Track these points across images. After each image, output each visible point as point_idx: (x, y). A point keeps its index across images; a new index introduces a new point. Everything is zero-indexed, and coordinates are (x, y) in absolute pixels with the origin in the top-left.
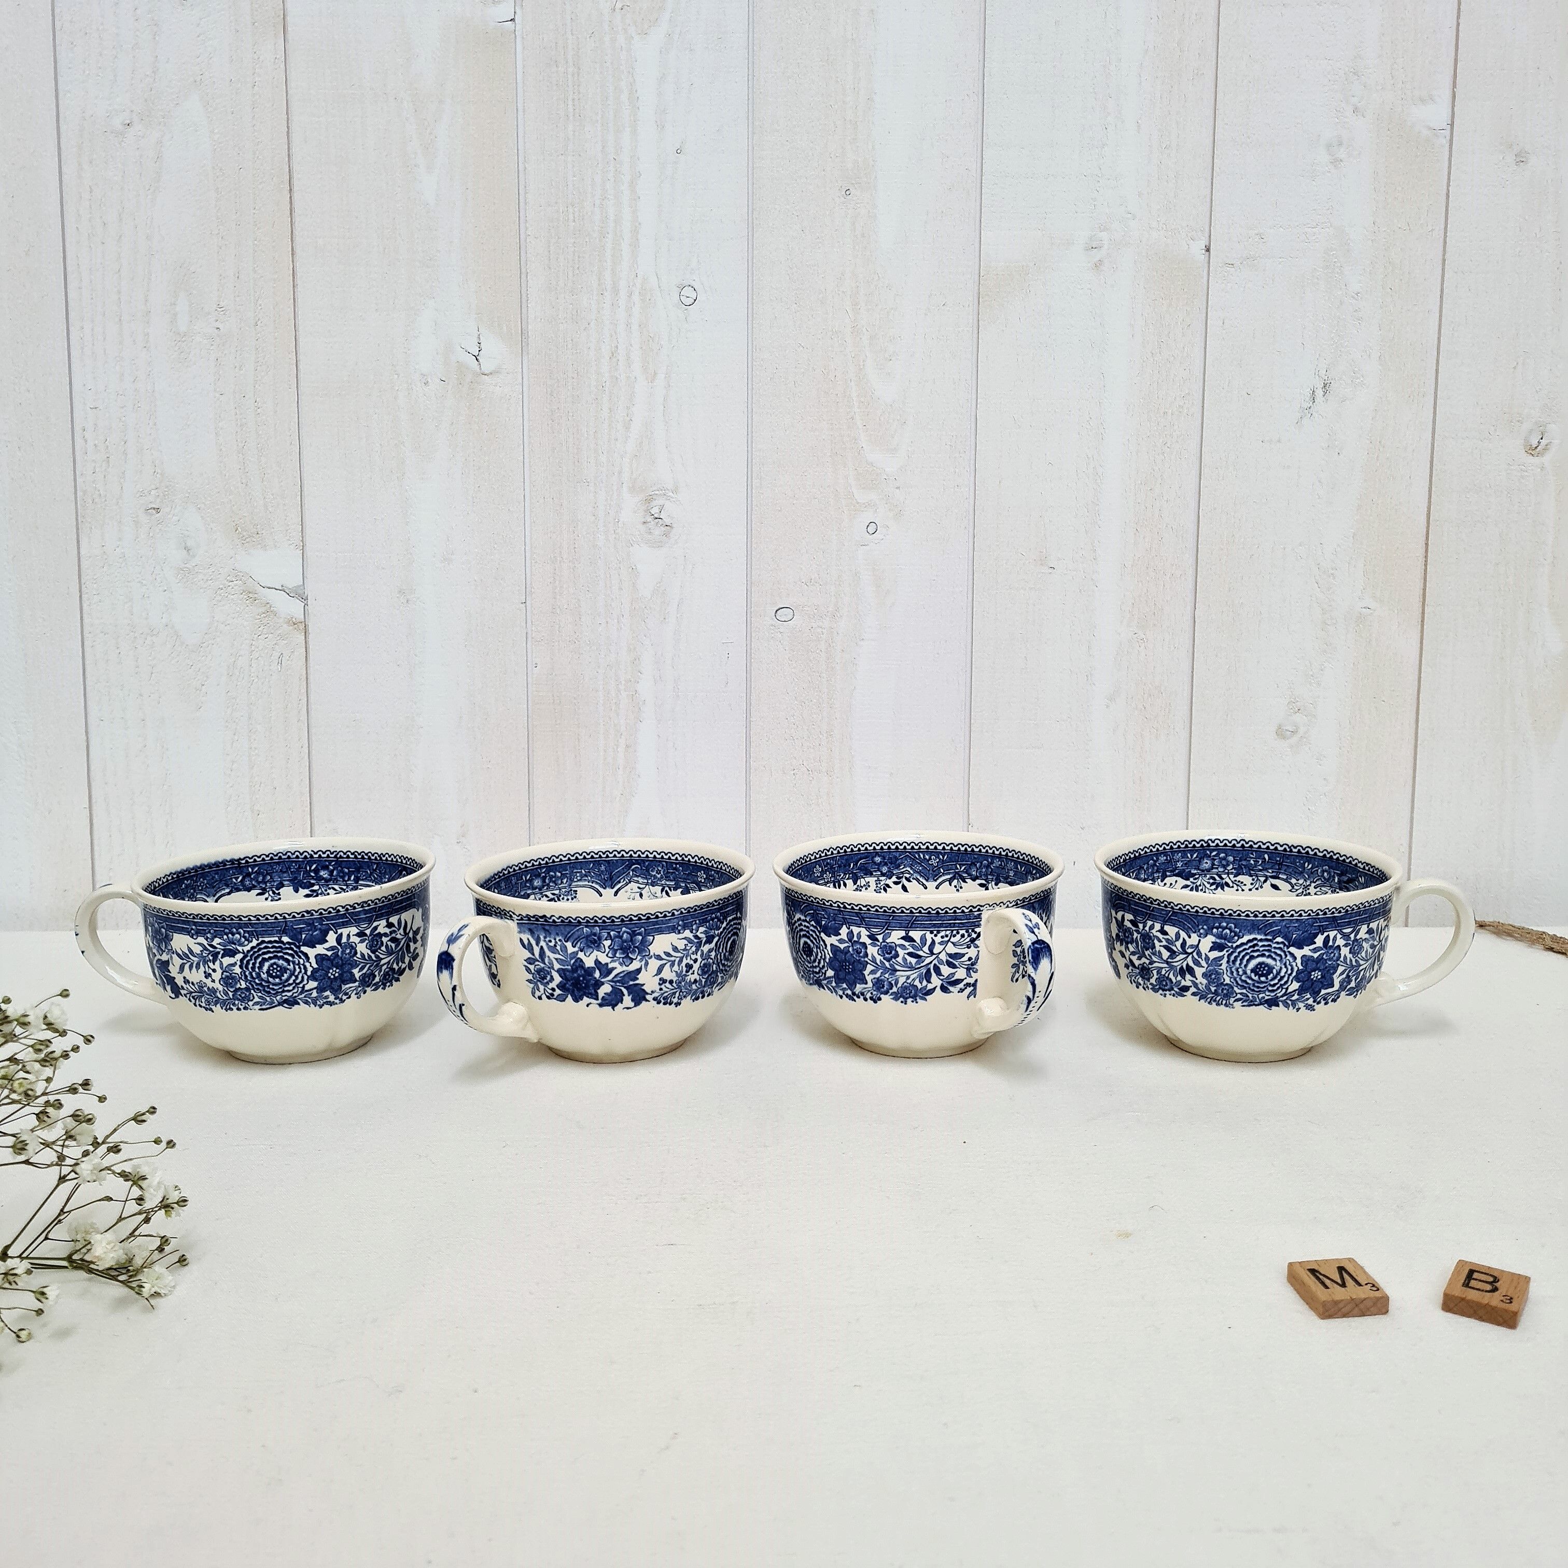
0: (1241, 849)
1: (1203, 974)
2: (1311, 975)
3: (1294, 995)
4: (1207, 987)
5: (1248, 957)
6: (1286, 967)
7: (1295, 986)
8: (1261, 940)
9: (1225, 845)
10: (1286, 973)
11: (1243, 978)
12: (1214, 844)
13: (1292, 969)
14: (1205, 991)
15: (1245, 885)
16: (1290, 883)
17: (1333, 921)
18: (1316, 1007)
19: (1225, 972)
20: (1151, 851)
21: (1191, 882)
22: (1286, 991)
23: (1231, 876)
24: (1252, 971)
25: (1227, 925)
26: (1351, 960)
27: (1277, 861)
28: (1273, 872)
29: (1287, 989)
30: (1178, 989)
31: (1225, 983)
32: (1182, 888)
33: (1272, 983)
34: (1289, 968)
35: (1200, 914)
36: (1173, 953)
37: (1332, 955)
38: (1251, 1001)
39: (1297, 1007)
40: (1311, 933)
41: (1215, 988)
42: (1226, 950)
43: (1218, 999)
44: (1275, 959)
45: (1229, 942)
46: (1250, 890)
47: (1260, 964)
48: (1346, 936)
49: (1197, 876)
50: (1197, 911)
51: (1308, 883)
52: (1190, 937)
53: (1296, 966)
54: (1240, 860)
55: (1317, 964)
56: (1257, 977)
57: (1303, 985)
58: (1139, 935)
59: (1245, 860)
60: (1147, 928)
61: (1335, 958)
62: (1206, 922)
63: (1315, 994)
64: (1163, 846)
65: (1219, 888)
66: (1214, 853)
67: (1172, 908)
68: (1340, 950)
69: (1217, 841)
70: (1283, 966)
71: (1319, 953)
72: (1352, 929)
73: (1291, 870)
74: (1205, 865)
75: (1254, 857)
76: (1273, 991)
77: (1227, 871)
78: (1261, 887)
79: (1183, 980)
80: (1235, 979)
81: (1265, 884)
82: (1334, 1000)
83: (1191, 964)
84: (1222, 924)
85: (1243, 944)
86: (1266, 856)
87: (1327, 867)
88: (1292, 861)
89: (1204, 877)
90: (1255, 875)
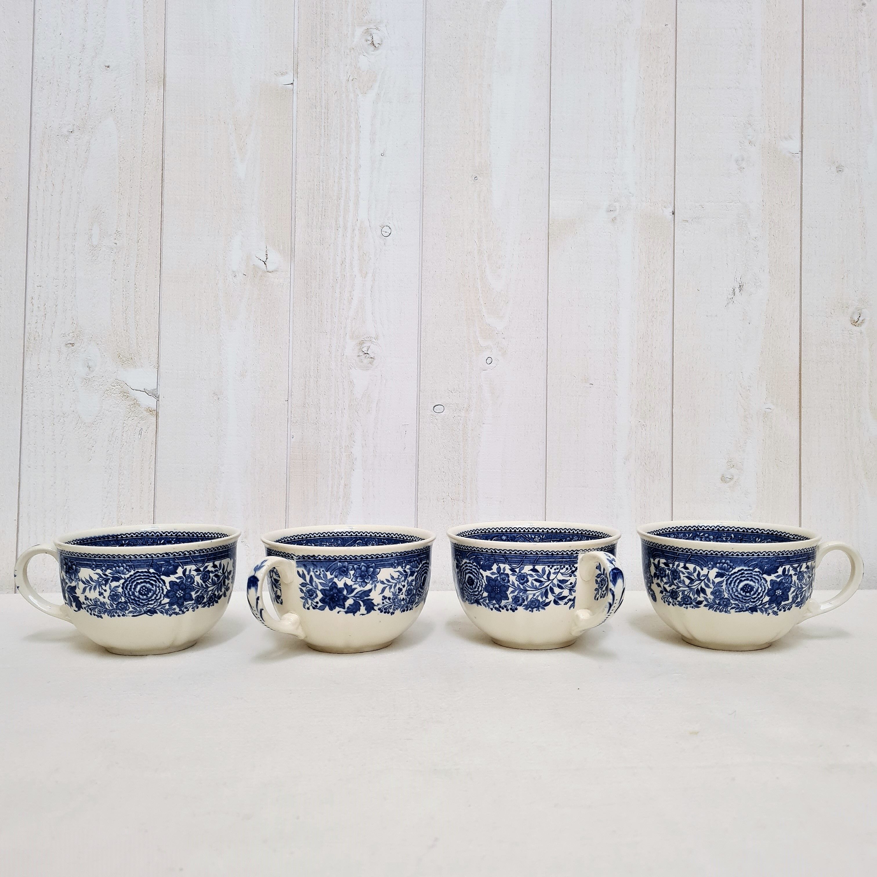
0: (717, 531)
1: (711, 593)
2: (776, 592)
3: (766, 605)
4: (714, 601)
5: (738, 581)
6: (761, 587)
7: (767, 599)
8: (746, 570)
9: (708, 529)
10: (761, 590)
11: (736, 594)
12: (701, 529)
13: (765, 588)
14: (712, 603)
17: (788, 559)
18: (779, 613)
19: (725, 590)
20: (666, 531)
22: (762, 602)
24: (741, 589)
25: (725, 561)
26: (798, 584)
27: (740, 538)
29: (762, 600)
30: (696, 603)
31: (725, 597)
33: (753, 597)
34: (763, 587)
35: (708, 555)
36: (692, 581)
37: (788, 580)
38: (741, 609)
39: (768, 613)
40: (775, 566)
41: (719, 601)
42: (725, 576)
43: (720, 608)
44: (754, 582)
45: (727, 572)
47: (746, 585)
48: (795, 569)
50: (707, 554)
52: (702, 570)
53: (767, 586)
54: (717, 538)
55: (779, 586)
56: (744, 593)
57: (771, 598)
58: (670, 571)
59: (720, 538)
60: (675, 567)
61: (789, 582)
62: (712, 560)
63: (778, 604)
66: (702, 534)
67: (691, 552)
68: (792, 577)
69: (703, 527)
70: (760, 586)
71: (780, 579)
72: (798, 565)
75: (725, 536)
76: (754, 602)
79: (698, 597)
80: (731, 595)
82: (789, 609)
83: (704, 587)
84: (722, 561)
85: (735, 573)
86: (733, 535)
87: (770, 540)
88: (748, 537)
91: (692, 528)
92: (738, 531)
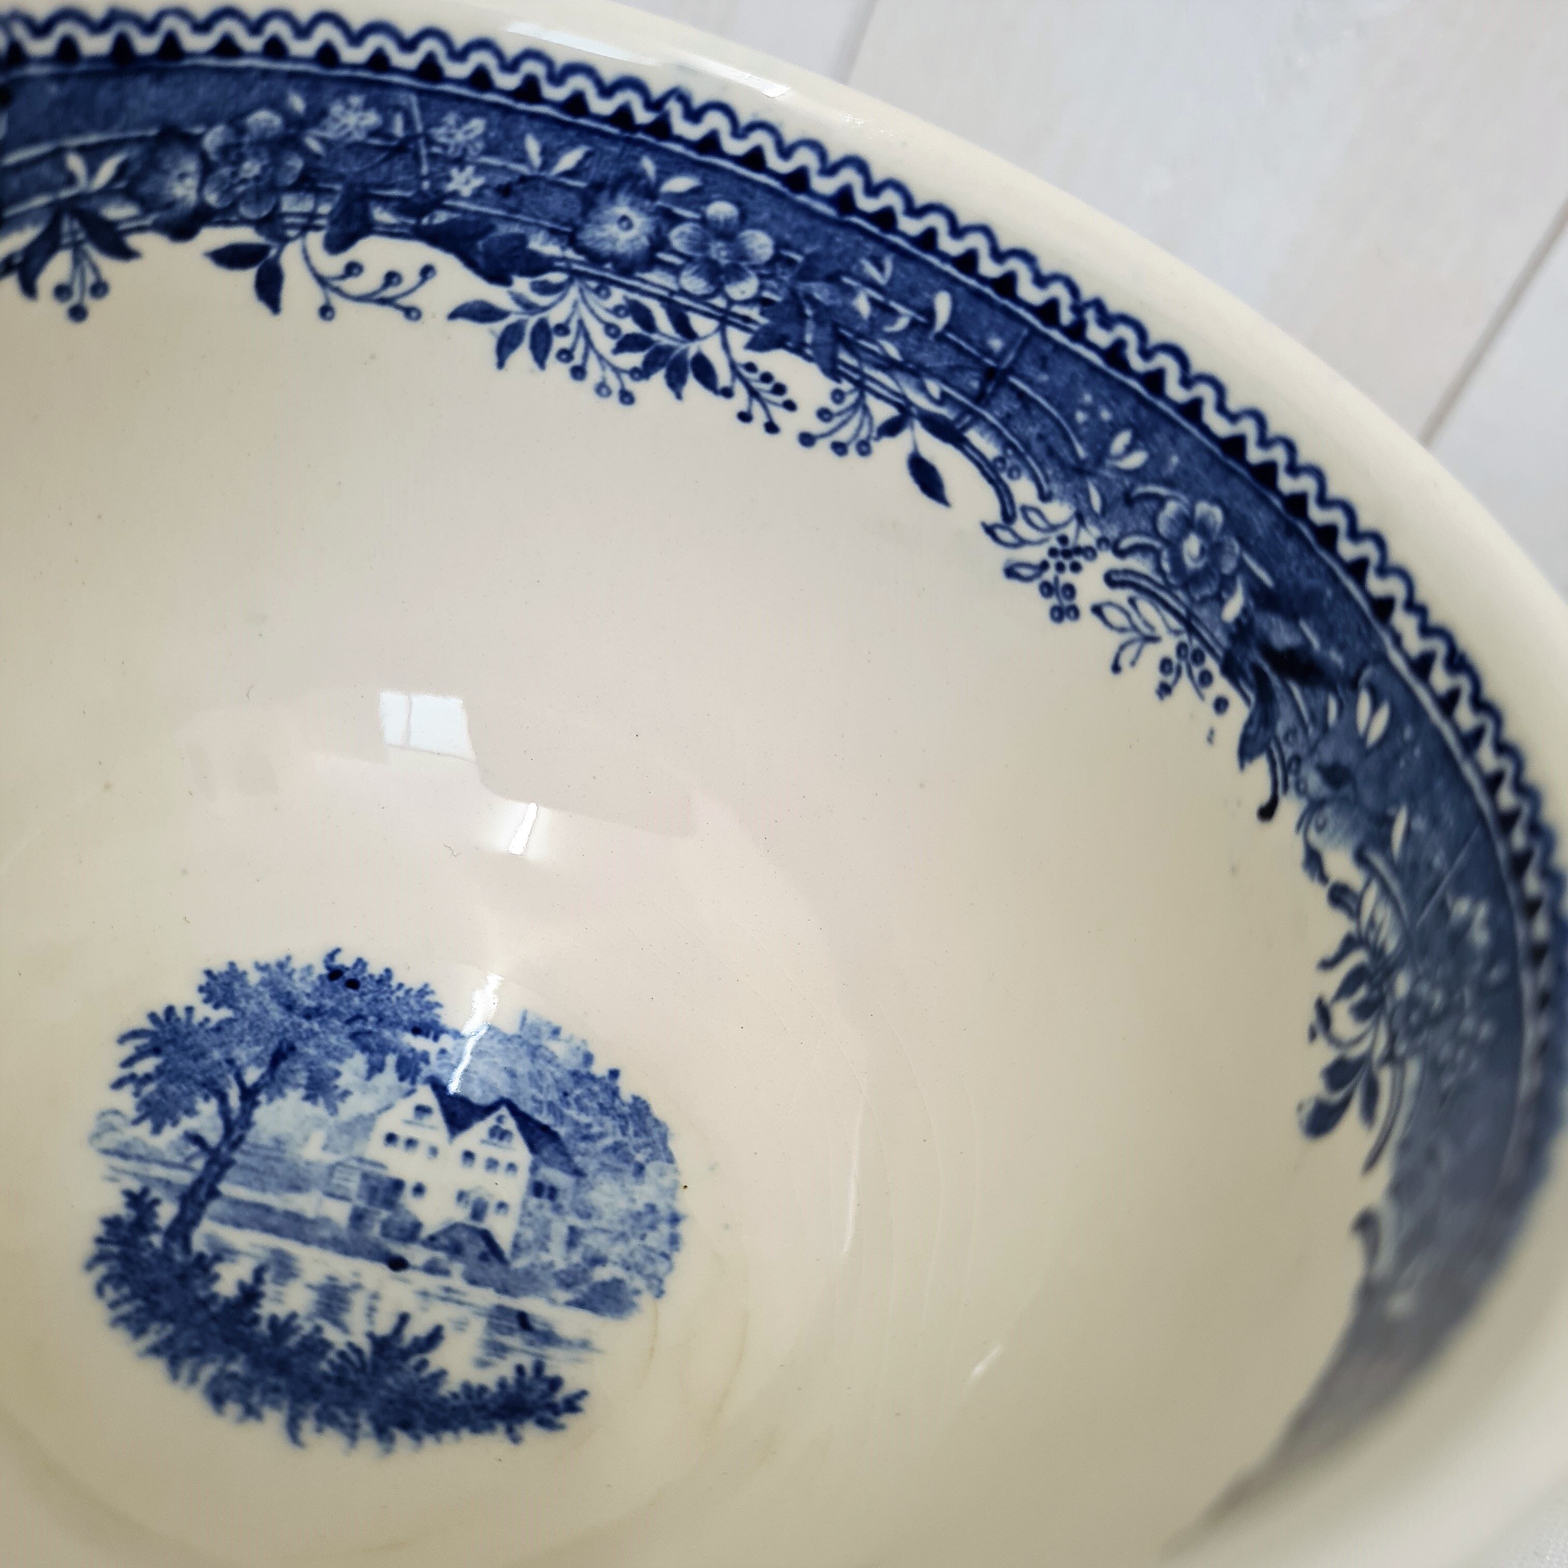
0: (829, 211)
9: (754, 159)
12: (694, 132)
15: (790, 406)
16: (1004, 495)
20: (275, 49)
21: (518, 299)
23: (738, 338)
27: (989, 353)
28: (944, 399)
46: (807, 439)
49: (555, 278)
51: (1088, 537)
54: (807, 272)
59: (833, 279)
64: (373, 42)
65: (659, 378)
66: (680, 184)
69: (715, 121)
73: (1033, 431)
74: (613, 229)
75: (883, 277)
77: (719, 302)
78: (864, 448)
81: (886, 442)
86: (943, 304)
87: (1217, 515)
88: (1060, 383)
89: (597, 291)
90: (856, 376)
91: (606, 91)
92: (1007, 284)
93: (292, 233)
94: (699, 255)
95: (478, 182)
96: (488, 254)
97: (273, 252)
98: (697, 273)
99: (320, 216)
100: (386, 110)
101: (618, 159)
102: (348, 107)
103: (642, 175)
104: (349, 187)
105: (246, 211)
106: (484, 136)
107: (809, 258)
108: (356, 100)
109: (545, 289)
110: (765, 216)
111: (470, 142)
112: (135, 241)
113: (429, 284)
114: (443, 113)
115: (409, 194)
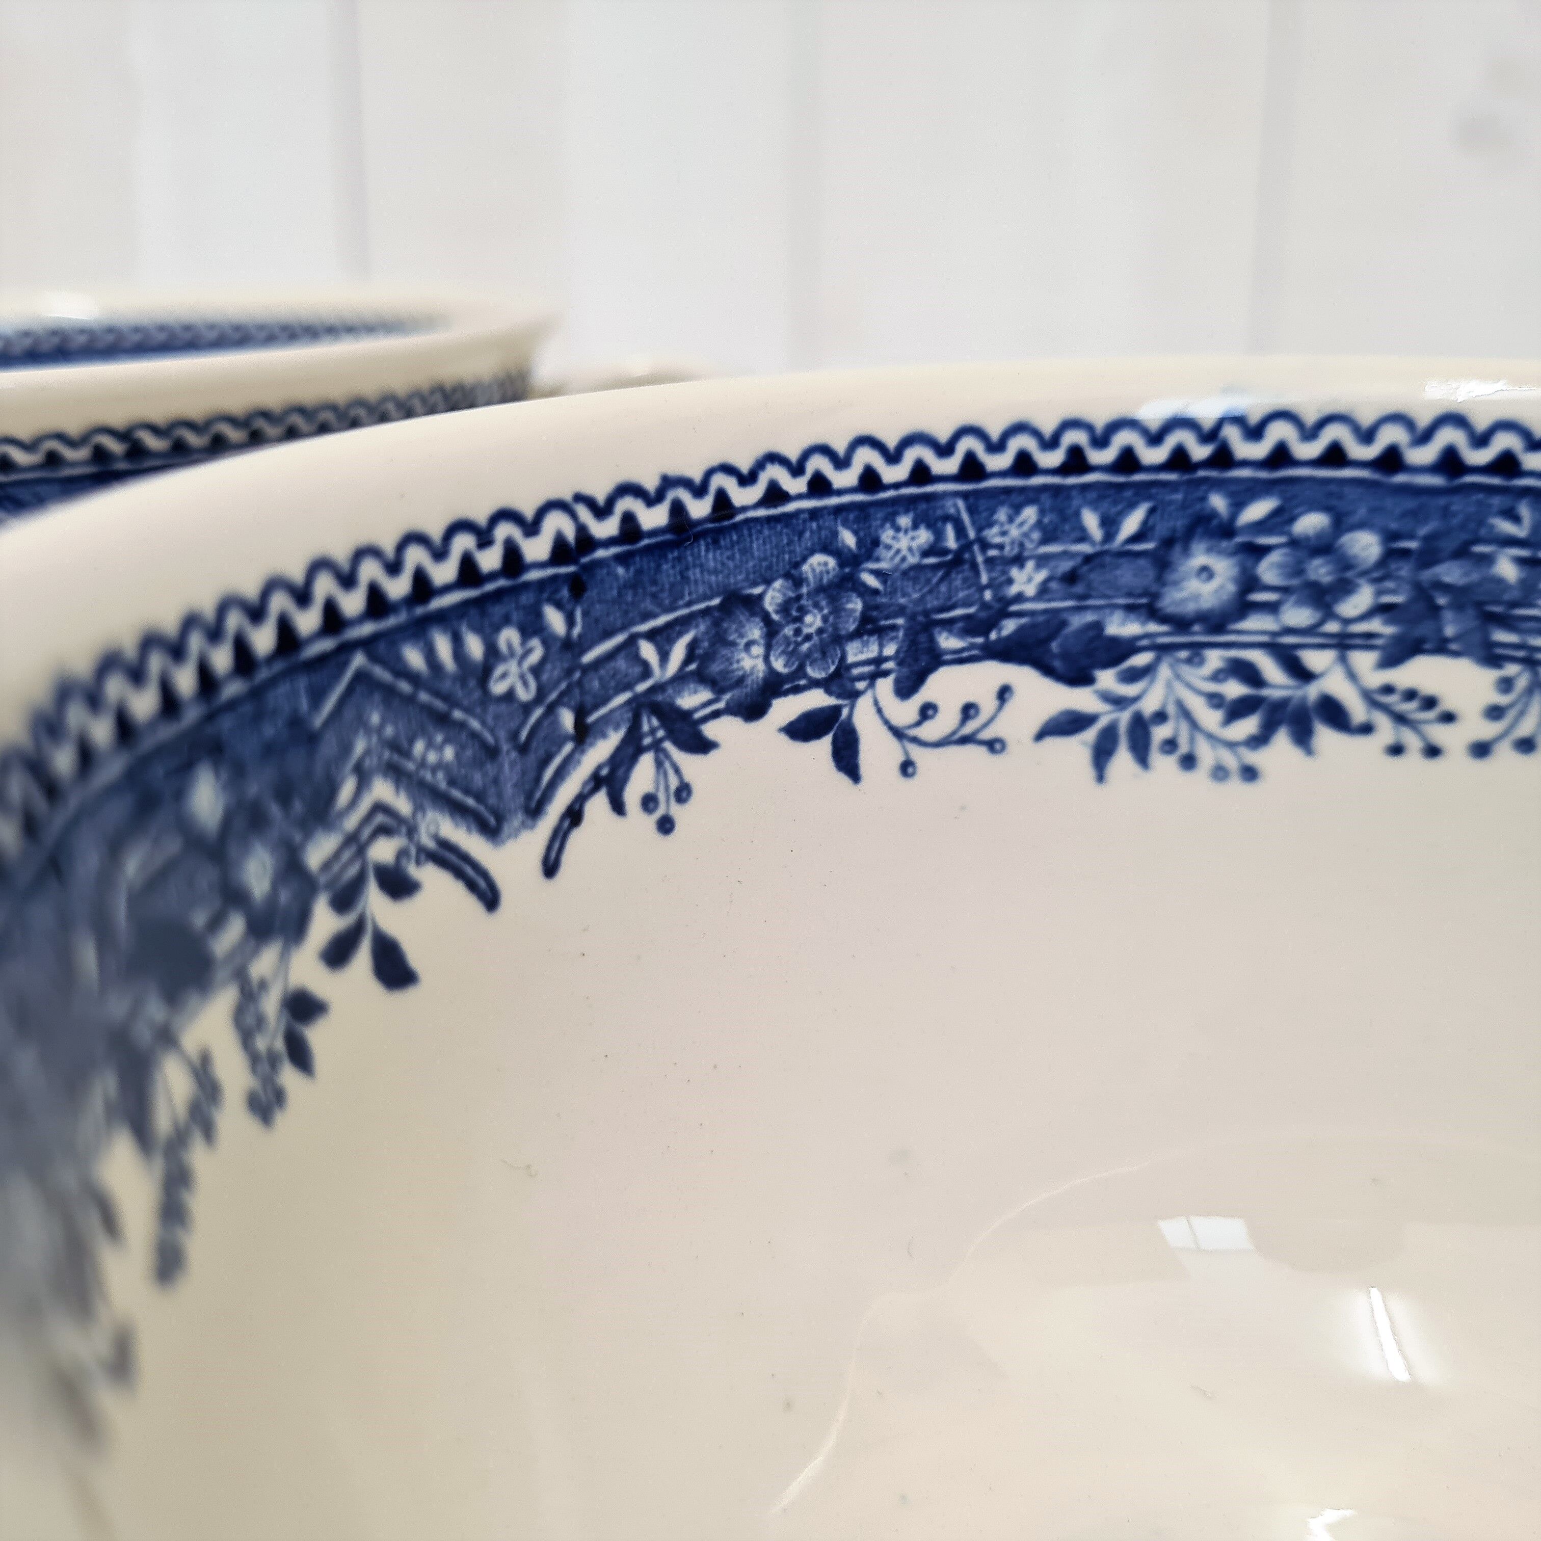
0: (1436, 481)
9: (1334, 455)
12: (1259, 450)
15: (1448, 718)
20: (819, 486)
21: (1106, 697)
23: (1364, 661)
32: (1040, 736)
46: (1481, 750)
49: (1141, 660)
54: (1427, 557)
59: (1462, 553)
64: (911, 455)
65: (1282, 740)
66: (1258, 510)
69: (1279, 431)
74: (1194, 586)
77: (1332, 627)
89: (1189, 661)
90: (1520, 654)
91: (1155, 439)
93: (861, 685)
94: (1295, 582)
95: (1041, 576)
96: (1065, 655)
97: (845, 712)
98: (1300, 603)
99: (887, 659)
100: (934, 523)
101: (1184, 506)
102: (898, 529)
103: (1214, 514)
104: (912, 618)
105: (814, 673)
106: (1039, 524)
107: (1429, 539)
108: (904, 521)
109: (1132, 676)
110: (1362, 512)
111: (1026, 535)
112: (710, 730)
113: (1010, 706)
114: (993, 511)
115: (972, 610)
